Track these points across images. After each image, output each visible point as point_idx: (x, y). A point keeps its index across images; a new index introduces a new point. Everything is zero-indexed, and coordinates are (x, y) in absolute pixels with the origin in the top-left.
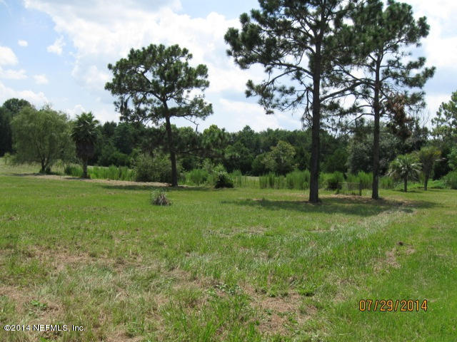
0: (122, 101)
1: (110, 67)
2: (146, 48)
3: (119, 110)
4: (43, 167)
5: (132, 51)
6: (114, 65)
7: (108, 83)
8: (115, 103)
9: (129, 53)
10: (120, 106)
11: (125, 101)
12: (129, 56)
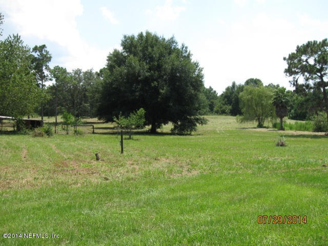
0: (294, 80)
1: (285, 59)
2: (305, 44)
3: (292, 86)
4: (259, 123)
5: (298, 47)
6: (287, 57)
7: (286, 69)
8: (290, 82)
9: (296, 49)
10: (293, 83)
11: (296, 80)
12: (296, 50)
